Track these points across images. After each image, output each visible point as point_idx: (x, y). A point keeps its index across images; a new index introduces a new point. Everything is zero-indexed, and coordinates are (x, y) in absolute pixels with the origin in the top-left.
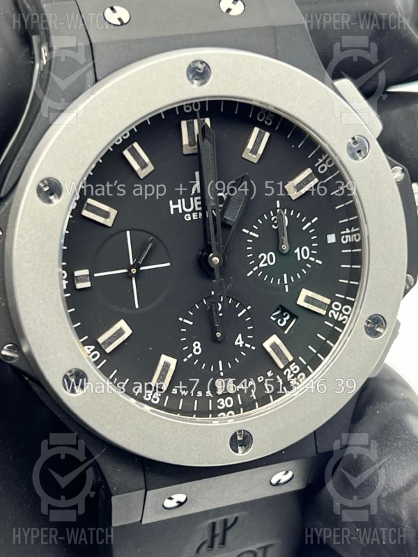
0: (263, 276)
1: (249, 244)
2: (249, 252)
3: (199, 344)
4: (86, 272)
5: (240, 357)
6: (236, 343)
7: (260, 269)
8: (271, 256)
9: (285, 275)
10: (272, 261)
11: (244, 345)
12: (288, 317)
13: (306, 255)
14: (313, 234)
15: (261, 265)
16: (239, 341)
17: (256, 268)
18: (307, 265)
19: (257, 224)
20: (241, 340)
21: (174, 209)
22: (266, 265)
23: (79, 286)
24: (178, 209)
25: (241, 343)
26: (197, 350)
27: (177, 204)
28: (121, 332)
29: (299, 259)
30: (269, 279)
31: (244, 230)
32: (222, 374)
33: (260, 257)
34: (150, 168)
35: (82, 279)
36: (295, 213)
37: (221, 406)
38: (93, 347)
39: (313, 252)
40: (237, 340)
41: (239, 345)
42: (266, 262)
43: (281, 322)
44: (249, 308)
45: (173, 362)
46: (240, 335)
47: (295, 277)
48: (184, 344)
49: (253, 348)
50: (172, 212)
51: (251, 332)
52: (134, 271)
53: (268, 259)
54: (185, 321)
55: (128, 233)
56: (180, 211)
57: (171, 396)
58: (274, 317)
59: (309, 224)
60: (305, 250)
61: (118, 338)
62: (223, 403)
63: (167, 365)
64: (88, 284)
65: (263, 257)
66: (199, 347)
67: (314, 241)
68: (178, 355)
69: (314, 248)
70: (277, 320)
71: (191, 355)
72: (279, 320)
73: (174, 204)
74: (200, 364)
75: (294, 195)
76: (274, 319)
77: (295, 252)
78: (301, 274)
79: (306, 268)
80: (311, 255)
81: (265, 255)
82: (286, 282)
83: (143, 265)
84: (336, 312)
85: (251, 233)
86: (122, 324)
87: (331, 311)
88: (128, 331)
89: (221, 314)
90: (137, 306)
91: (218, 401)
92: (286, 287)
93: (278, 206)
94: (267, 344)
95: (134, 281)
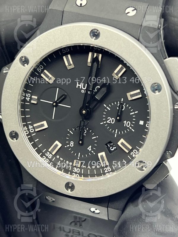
0: (107, 126)
1: (105, 112)
2: (104, 115)
3: (73, 143)
4: (36, 97)
5: (88, 155)
6: (88, 149)
7: (107, 123)
8: (113, 120)
9: (117, 130)
10: (113, 122)
12: (115, 148)
13: (128, 125)
14: (134, 118)
15: (108, 122)
16: (89, 149)
17: (105, 122)
18: (128, 129)
19: (111, 105)
20: (90, 148)
21: (78, 86)
22: (110, 122)
23: (32, 102)
24: (80, 86)
25: (90, 150)
27: (80, 84)
28: (43, 125)
29: (125, 126)
30: (109, 129)
31: (104, 105)
32: (78, 158)
33: (108, 118)
34: (73, 66)
35: (34, 100)
36: (129, 106)
37: (75, 170)
38: (32, 127)
39: (132, 125)
40: (89, 148)
41: (89, 150)
42: (110, 121)
43: (112, 149)
44: (97, 137)
45: (60, 145)
46: (90, 146)
47: (121, 132)
48: (67, 140)
49: (94, 153)
50: (77, 87)
51: (95, 147)
52: (54, 104)
53: (111, 120)
54: (70, 131)
55: (58, 89)
56: (80, 88)
57: (56, 158)
58: (109, 145)
59: (133, 113)
60: (129, 123)
61: (41, 127)
62: (76, 170)
63: (57, 145)
64: (35, 102)
65: (109, 119)
66: (72, 144)
67: (134, 121)
68: (63, 144)
69: (133, 124)
70: (110, 147)
71: (68, 146)
73: (78, 84)
74: (71, 151)
75: (130, 99)
76: (109, 146)
77: (124, 122)
78: (124, 132)
79: (127, 131)
80: (131, 126)
82: (116, 133)
83: (60, 103)
84: (134, 154)
85: (107, 107)
86: (45, 123)
87: (132, 153)
88: (46, 126)
89: (85, 135)
90: (53, 118)
91: (74, 168)
92: (116, 135)
93: (122, 100)
94: (99, 155)
95: (55, 108)
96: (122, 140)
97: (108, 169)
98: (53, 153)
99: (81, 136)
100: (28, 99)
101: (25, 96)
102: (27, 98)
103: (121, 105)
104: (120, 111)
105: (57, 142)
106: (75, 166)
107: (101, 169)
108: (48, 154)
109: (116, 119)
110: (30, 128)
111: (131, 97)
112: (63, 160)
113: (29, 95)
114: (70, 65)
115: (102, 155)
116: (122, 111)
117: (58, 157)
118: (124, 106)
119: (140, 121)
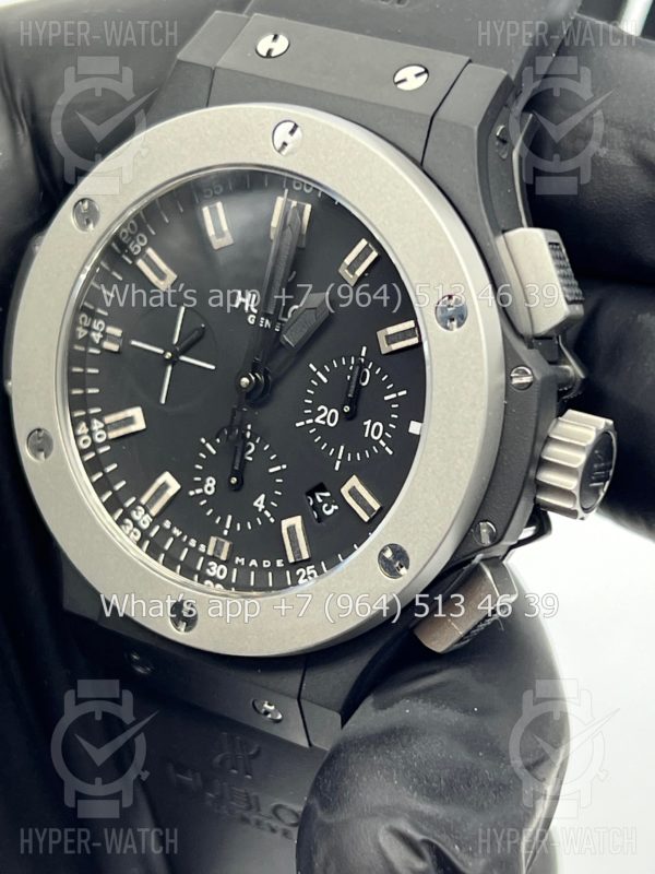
0: (315, 435)
1: (313, 387)
2: (309, 396)
3: (214, 482)
4: (118, 332)
5: (254, 524)
6: (256, 504)
7: (315, 425)
8: (333, 414)
9: (342, 448)
10: (332, 421)
11: (263, 510)
12: (336, 507)
13: (376, 434)
14: (394, 411)
15: (318, 420)
16: (259, 503)
17: (311, 421)
18: (374, 448)
19: (331, 365)
20: (262, 502)
22: (323, 423)
23: (107, 345)
26: (209, 489)
28: (130, 421)
29: (366, 435)
30: (321, 443)
31: (311, 365)
32: (226, 532)
33: (319, 409)
34: (228, 240)
35: (112, 339)
36: (382, 374)
37: (212, 571)
38: (101, 425)
39: (386, 434)
40: (258, 500)
41: (258, 508)
42: (324, 419)
43: (327, 509)
44: (284, 467)
45: (174, 486)
46: (262, 497)
47: (354, 457)
48: (198, 473)
49: (272, 520)
51: (276, 499)
52: (169, 355)
53: (328, 416)
54: (208, 445)
55: (183, 309)
57: (162, 528)
58: (321, 497)
59: (394, 396)
60: (378, 427)
61: (125, 427)
62: (215, 570)
63: (165, 486)
64: (115, 348)
65: (323, 411)
66: (212, 485)
67: (393, 421)
68: (187, 484)
69: (390, 430)
70: (322, 504)
71: (200, 491)
72: (325, 505)
74: (206, 507)
75: (385, 348)
76: (320, 500)
77: (365, 423)
78: (363, 455)
79: (371, 452)
80: (383, 437)
81: (326, 409)
82: (340, 457)
83: (184, 352)
85: (319, 374)
86: (136, 413)
88: (140, 425)
89: (250, 459)
90: (163, 401)
91: (211, 563)
92: (338, 463)
93: (363, 354)
94: (285, 524)
95: (170, 369)
96: (354, 481)
97: (309, 573)
98: (154, 511)
99: (238, 461)
100: (96, 337)
101: (90, 329)
102: (93, 334)
103: (357, 368)
104: (353, 387)
105: (167, 477)
106: (213, 558)
107: (288, 573)
108: (140, 514)
109: (341, 412)
110: (95, 428)
111: (388, 344)
112: (182, 536)
113: (100, 326)
114: (220, 233)
115: (294, 527)
116: (359, 387)
117: (167, 524)
118: (367, 371)
119: (412, 422)
